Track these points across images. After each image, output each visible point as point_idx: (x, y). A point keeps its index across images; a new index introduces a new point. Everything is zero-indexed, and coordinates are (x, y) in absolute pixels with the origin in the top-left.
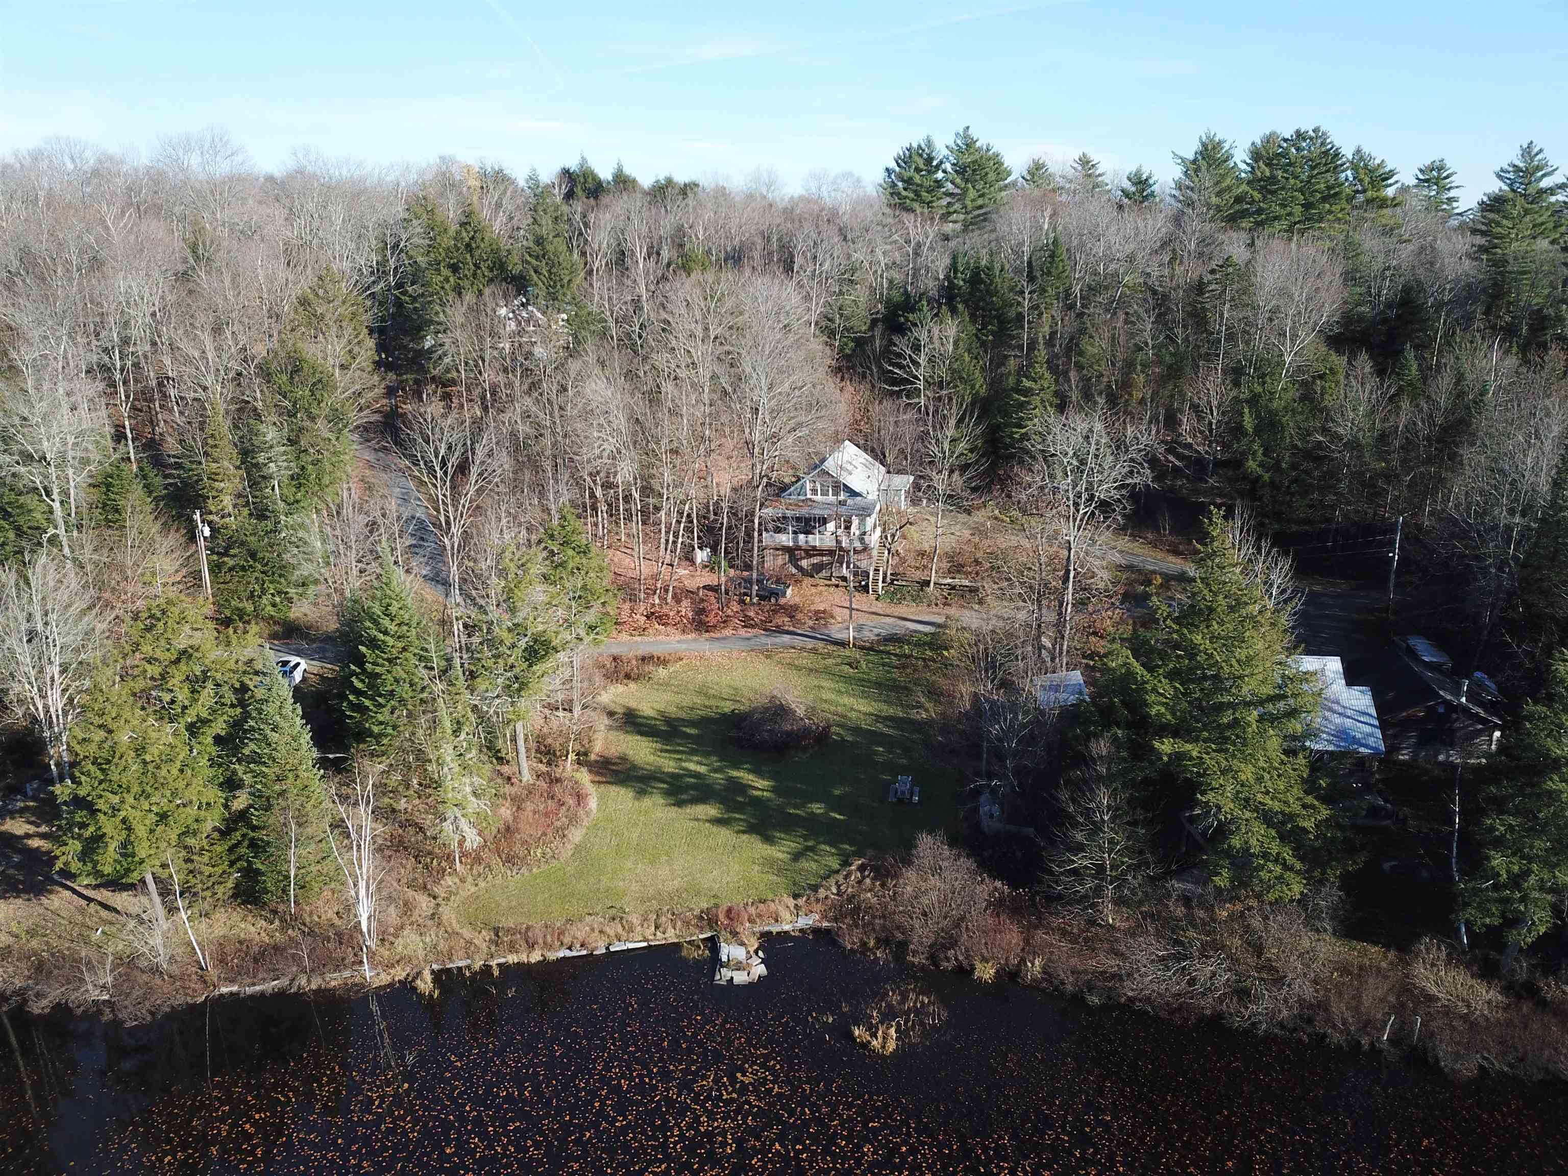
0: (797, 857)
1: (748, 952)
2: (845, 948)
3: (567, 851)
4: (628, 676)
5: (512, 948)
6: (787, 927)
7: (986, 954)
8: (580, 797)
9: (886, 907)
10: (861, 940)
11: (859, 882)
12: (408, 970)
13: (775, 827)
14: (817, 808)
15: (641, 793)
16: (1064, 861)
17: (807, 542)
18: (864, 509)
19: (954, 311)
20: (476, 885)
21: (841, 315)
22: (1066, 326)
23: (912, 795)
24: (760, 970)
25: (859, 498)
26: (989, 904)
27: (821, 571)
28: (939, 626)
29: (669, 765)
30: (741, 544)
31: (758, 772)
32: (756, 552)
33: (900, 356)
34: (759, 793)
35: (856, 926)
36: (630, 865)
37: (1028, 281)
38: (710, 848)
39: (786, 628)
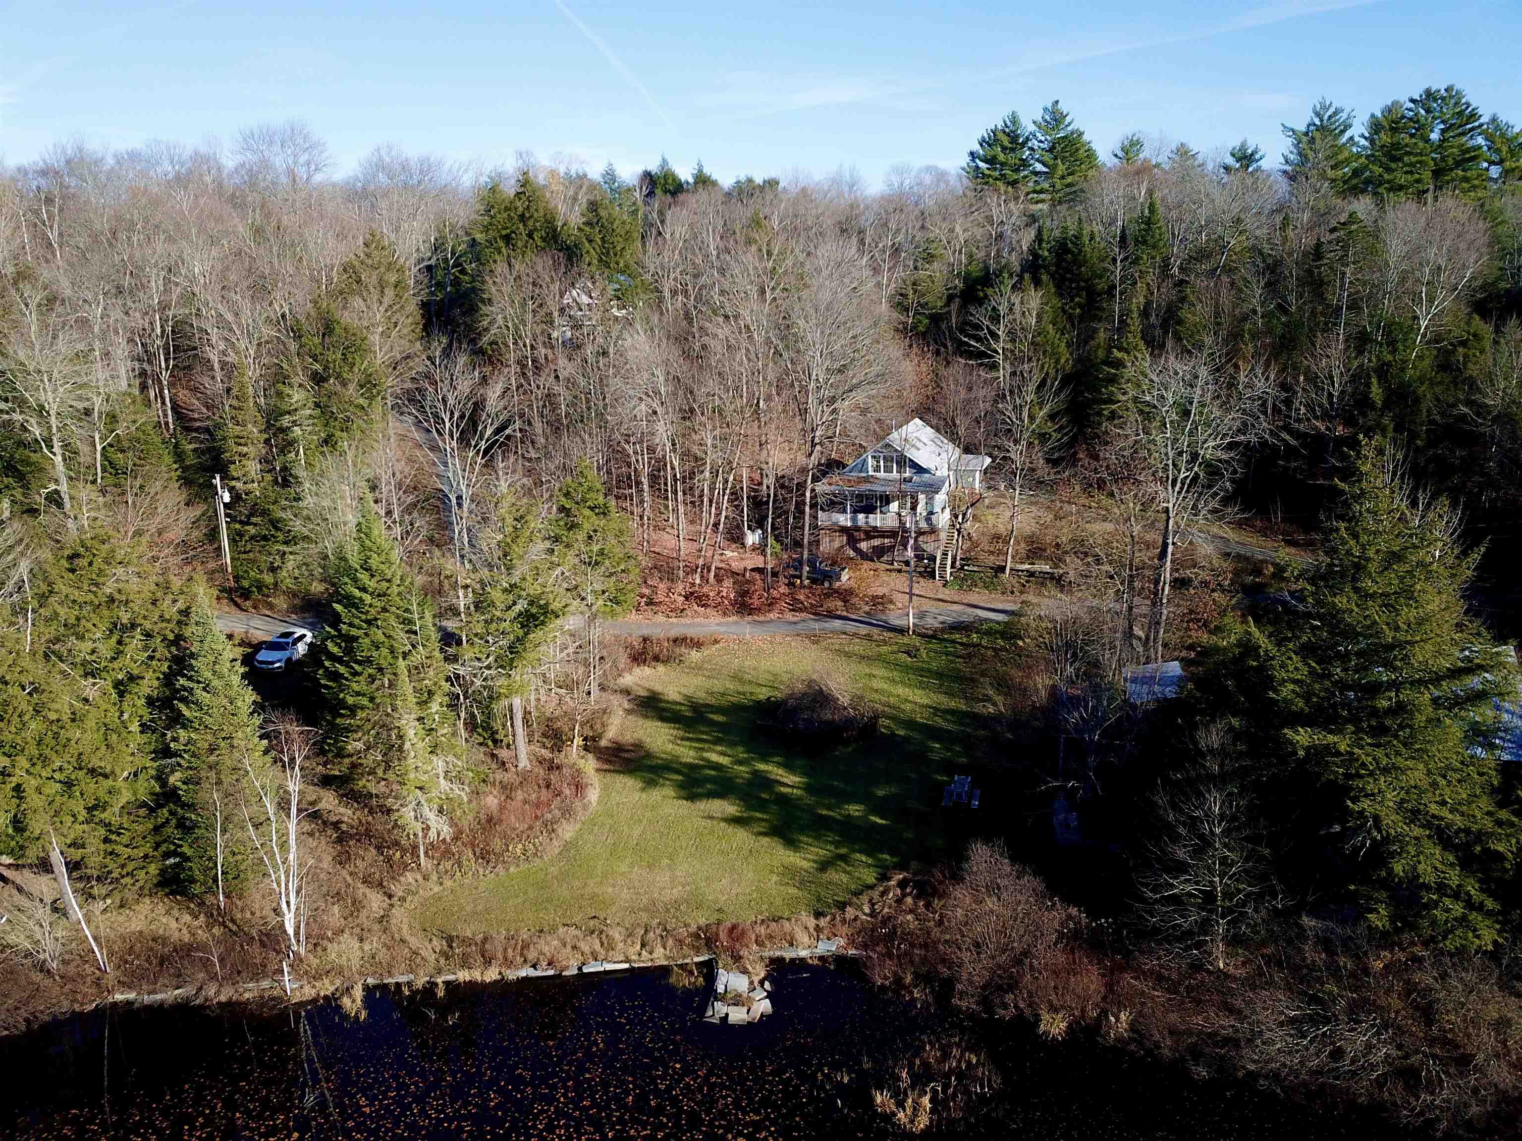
0: (824, 866)
1: (752, 983)
2: (874, 984)
3: (555, 847)
4: (656, 658)
5: (465, 963)
6: (803, 953)
7: (1055, 1002)
8: (579, 787)
9: (928, 933)
10: (895, 974)
11: (899, 901)
12: (338, 983)
13: (802, 830)
14: (855, 810)
15: (650, 783)
16: (1161, 885)
17: (867, 523)
18: (931, 485)
19: (1037, 283)
20: (441, 884)
21: (915, 291)
22: (1165, 294)
23: (970, 798)
24: (763, 1006)
25: (927, 475)
26: (1061, 935)
27: (883, 554)
28: (1011, 613)
29: (687, 754)
30: (791, 520)
31: (789, 767)
32: (807, 528)
33: (978, 327)
34: (789, 790)
35: (890, 955)
36: (624, 868)
37: (1121, 247)
38: (722, 852)
39: (839, 613)
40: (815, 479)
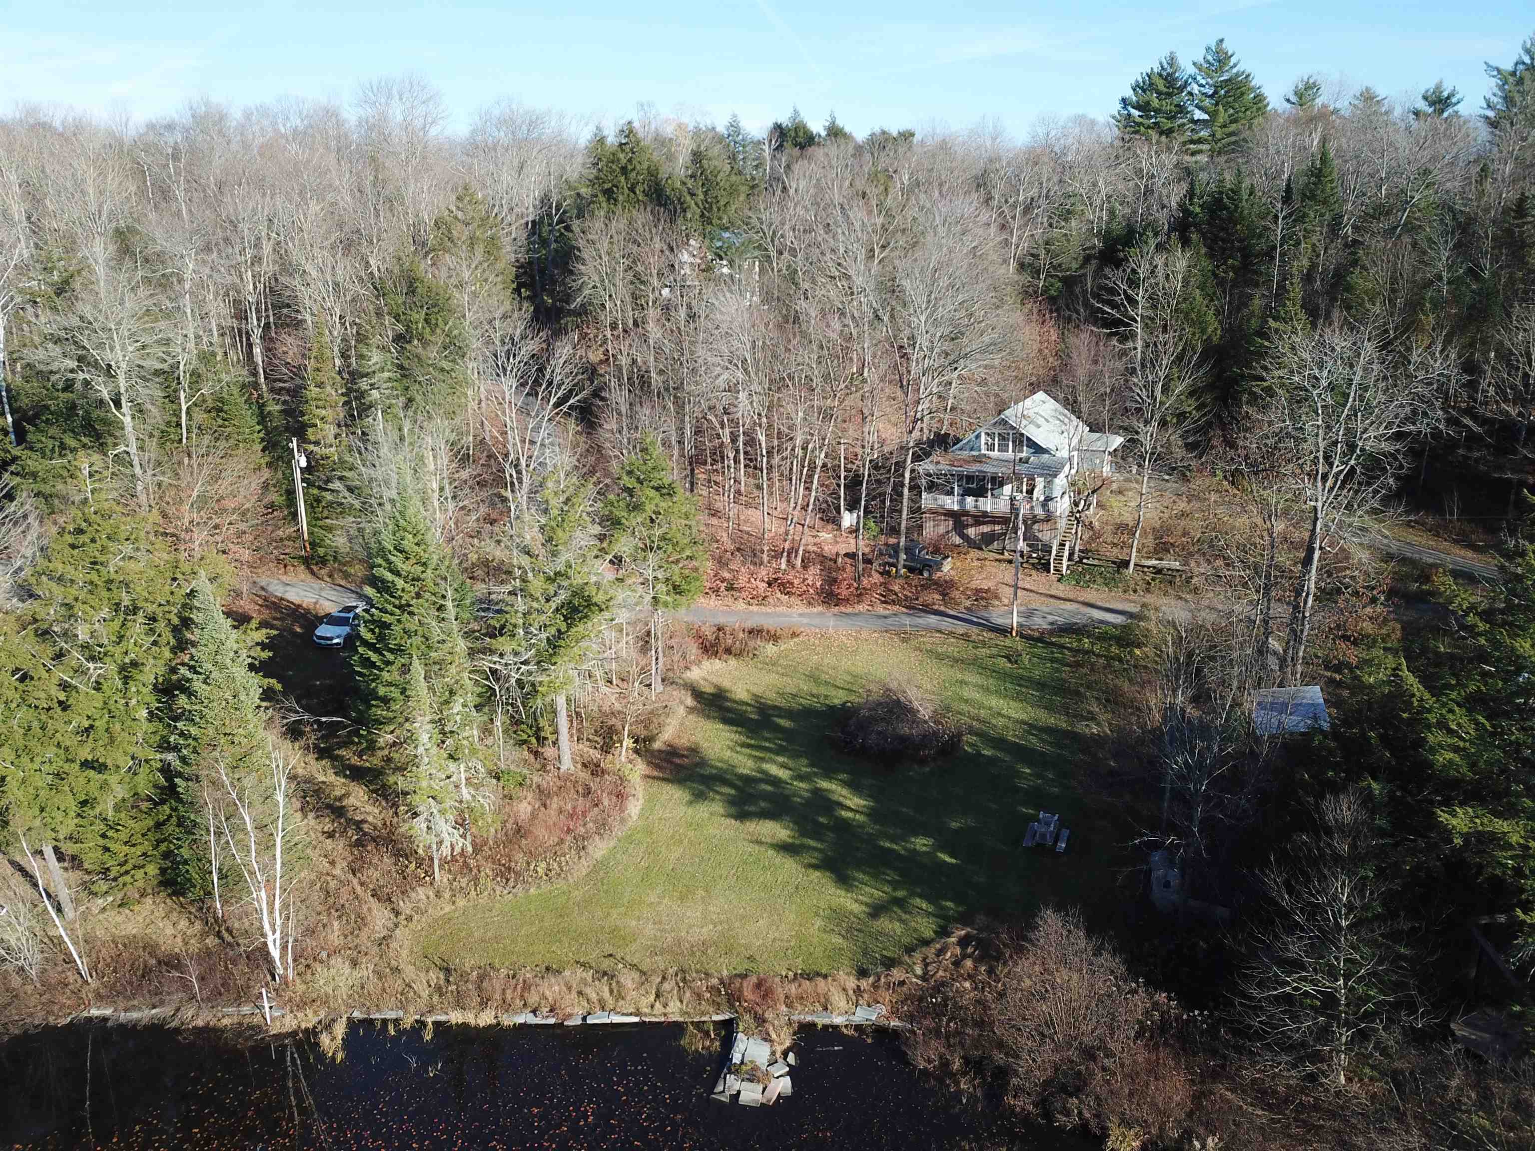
0: (876, 911)
1: (773, 1053)
2: (915, 1067)
3: (582, 868)
4: (728, 651)
5: (460, 1005)
6: (838, 1020)
7: (1129, 1113)
8: (620, 798)
9: (987, 1008)
10: (941, 1057)
11: (957, 964)
12: (322, 1014)
13: (859, 865)
14: (921, 843)
15: (699, 796)
16: (1269, 981)
17: (976, 507)
18: (1050, 468)
19: (1186, 242)
20: (454, 903)
21: (1048, 251)
22: (1333, 256)
23: (1056, 840)
24: (783, 1085)
25: (1046, 456)
26: (1144, 1028)
27: (992, 542)
28: (1131, 615)
29: (745, 764)
30: (888, 503)
31: (854, 786)
32: (905, 513)
33: (1113, 291)
34: (850, 815)
35: (937, 1033)
36: (653, 898)
37: (1283, 203)
38: (765, 887)
39: (936, 607)
40: (917, 458)
